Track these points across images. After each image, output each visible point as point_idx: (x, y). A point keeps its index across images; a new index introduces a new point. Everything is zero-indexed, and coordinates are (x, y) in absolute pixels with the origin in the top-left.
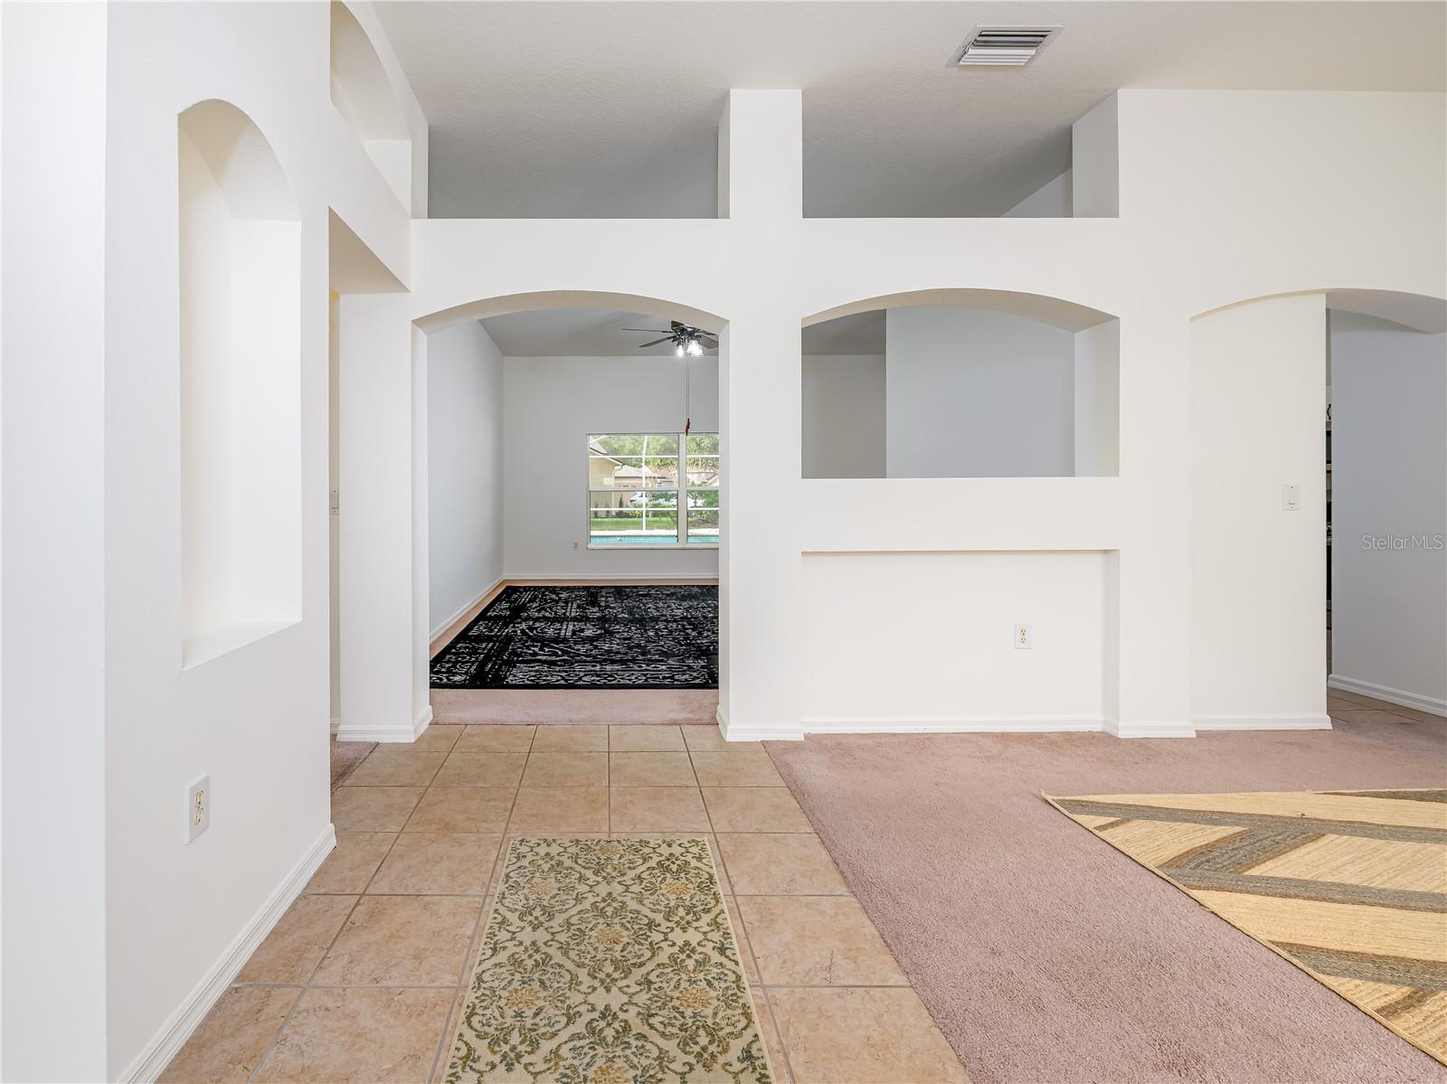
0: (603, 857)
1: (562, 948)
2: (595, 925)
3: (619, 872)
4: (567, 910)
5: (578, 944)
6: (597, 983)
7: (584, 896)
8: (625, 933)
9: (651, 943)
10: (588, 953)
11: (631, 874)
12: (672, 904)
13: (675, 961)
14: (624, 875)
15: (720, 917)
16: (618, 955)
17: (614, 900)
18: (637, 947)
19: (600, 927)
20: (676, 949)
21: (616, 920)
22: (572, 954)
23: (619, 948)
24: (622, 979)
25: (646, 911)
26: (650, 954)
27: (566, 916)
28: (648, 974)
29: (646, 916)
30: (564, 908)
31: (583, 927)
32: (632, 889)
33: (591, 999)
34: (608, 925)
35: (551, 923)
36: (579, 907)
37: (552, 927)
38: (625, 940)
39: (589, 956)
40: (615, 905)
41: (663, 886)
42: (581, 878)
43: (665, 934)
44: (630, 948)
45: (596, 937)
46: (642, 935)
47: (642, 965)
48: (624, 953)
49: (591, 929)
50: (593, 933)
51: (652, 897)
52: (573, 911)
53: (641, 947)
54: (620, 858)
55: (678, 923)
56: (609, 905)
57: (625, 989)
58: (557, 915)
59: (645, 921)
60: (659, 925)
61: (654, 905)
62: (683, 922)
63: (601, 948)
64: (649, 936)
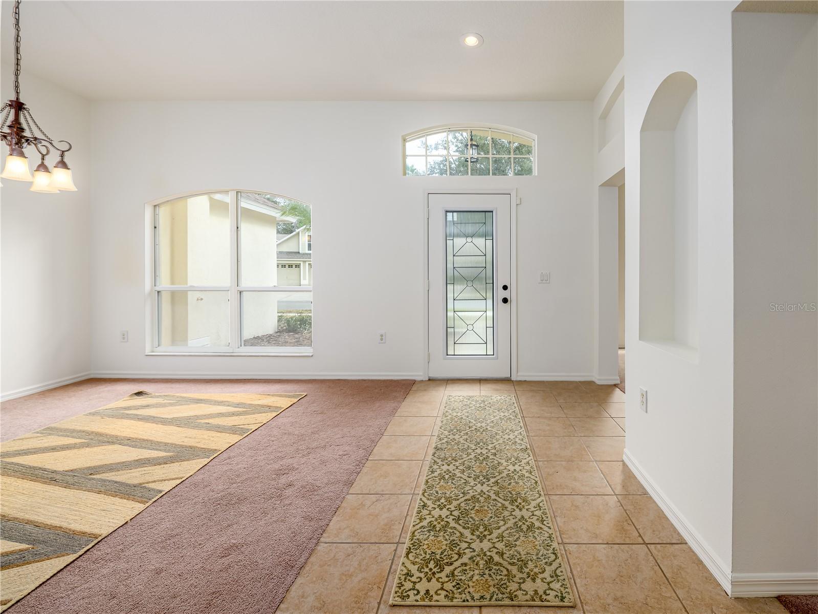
0: (487, 576)
1: (506, 508)
2: (489, 520)
3: (474, 561)
4: (507, 529)
5: (498, 509)
6: (487, 493)
7: (498, 540)
8: (473, 515)
9: (460, 509)
10: (492, 505)
11: (465, 559)
12: (442, 534)
13: (449, 501)
14: (470, 559)
15: (416, 523)
16: (477, 504)
17: (478, 537)
18: (467, 508)
19: (486, 519)
20: (448, 507)
21: (477, 523)
22: (500, 505)
23: (476, 508)
24: (476, 495)
25: (460, 528)
26: (461, 504)
27: (507, 526)
28: (464, 496)
29: (460, 525)
30: (509, 531)
31: (496, 519)
32: (466, 545)
33: (489, 488)
34: (482, 520)
35: (515, 521)
36: (500, 531)
37: (513, 518)
38: (473, 512)
39: (491, 504)
40: (478, 533)
41: (444, 547)
42: (501, 554)
43: (451, 515)
44: (471, 507)
45: (489, 513)
46: (464, 514)
47: (466, 500)
48: (474, 505)
49: (491, 517)
50: (490, 515)
51: (454, 538)
52: (503, 528)
53: (465, 508)
54: (472, 576)
55: (442, 520)
56: (481, 533)
57: (474, 491)
58: (512, 526)
59: (461, 522)
60: (453, 519)
61: (453, 532)
62: (439, 521)
63: (486, 508)
64: (460, 513)
